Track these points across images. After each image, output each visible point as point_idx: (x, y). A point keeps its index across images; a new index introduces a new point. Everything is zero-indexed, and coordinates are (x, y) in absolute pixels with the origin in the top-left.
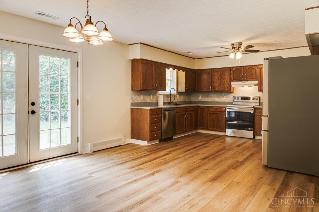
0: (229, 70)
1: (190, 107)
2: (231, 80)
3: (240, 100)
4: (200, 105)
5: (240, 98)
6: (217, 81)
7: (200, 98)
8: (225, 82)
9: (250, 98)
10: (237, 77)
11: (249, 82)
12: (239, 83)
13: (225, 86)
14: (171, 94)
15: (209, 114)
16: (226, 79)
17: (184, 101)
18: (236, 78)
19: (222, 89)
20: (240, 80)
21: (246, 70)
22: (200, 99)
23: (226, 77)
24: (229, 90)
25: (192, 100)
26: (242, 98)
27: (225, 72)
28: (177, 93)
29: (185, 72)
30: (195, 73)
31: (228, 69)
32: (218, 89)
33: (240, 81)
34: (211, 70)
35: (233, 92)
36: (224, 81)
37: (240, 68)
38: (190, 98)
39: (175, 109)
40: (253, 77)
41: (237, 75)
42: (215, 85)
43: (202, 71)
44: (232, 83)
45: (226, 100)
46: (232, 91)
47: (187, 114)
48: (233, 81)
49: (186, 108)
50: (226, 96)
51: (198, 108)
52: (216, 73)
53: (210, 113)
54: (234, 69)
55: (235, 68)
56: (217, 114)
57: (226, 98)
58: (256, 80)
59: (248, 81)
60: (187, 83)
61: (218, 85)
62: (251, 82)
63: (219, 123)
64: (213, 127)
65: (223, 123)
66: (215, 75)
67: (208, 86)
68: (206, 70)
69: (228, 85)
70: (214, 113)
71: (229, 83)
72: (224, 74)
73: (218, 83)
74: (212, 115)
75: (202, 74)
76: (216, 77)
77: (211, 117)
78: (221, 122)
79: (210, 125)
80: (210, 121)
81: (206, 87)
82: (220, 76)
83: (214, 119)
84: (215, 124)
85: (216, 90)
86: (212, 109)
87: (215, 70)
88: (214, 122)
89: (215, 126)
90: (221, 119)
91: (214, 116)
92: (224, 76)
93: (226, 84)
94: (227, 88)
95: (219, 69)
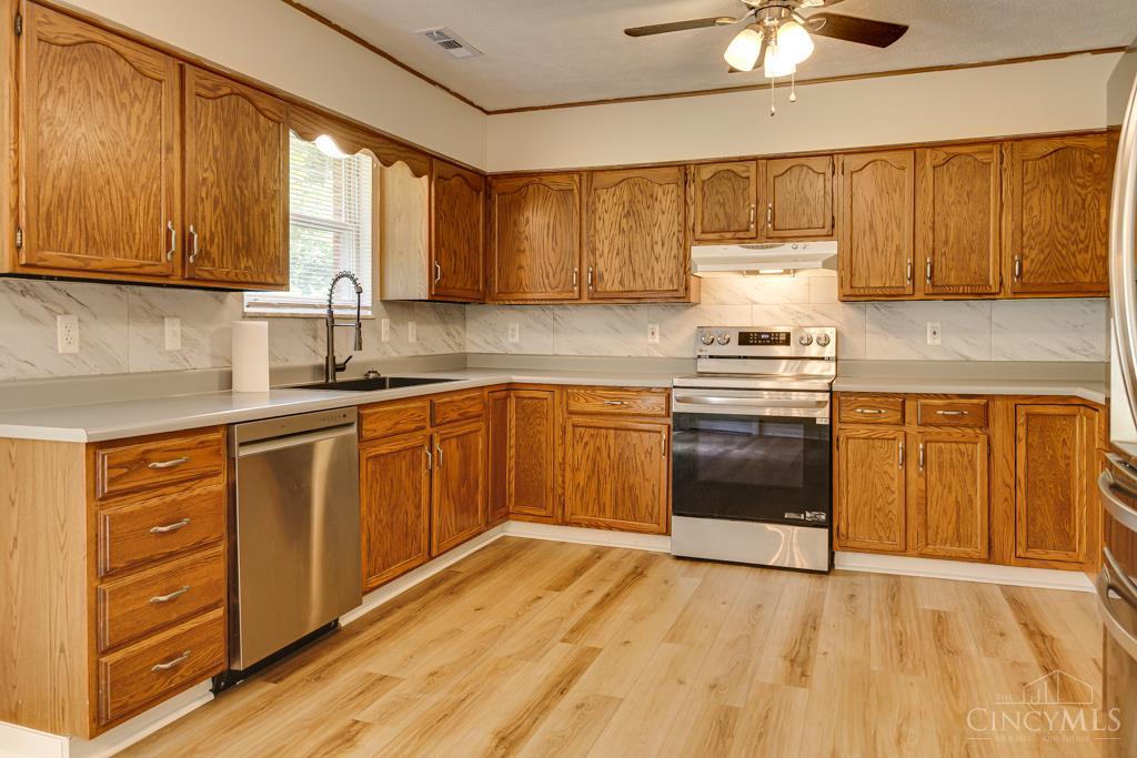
0: (681, 183)
1: (456, 398)
2: (689, 235)
3: (735, 348)
4: (516, 378)
5: (735, 339)
6: (612, 241)
7: (517, 339)
8: (658, 248)
9: (788, 335)
10: (722, 216)
11: (787, 249)
12: (734, 250)
13: (657, 268)
14: (336, 312)
15: (569, 429)
16: (663, 227)
17: (422, 353)
18: (716, 226)
19: (639, 286)
20: (741, 235)
21: (775, 177)
22: (515, 345)
23: (664, 220)
24: (681, 293)
25: (470, 349)
26: (745, 338)
27: (659, 191)
28: (381, 307)
29: (425, 178)
30: (488, 196)
31: (675, 170)
32: (617, 287)
33: (741, 241)
34: (576, 178)
35: (696, 304)
36: (649, 239)
37: (738, 168)
38: (458, 340)
39: (353, 417)
40: (810, 221)
41: (723, 205)
42: (601, 263)
43: (525, 180)
44: (697, 252)
45: (655, 346)
46: (693, 299)
47: (442, 441)
48: (700, 241)
49: (432, 405)
50: (657, 327)
51: (506, 398)
52: (604, 195)
53: (574, 426)
54: (706, 173)
55: (713, 168)
56: (616, 429)
57: (657, 339)
58: (830, 236)
59: (784, 239)
60: (440, 247)
61: (616, 263)
62: (801, 244)
63: (631, 481)
64: (596, 509)
65: (653, 481)
66: (599, 205)
67: (558, 270)
68: (546, 180)
69: (673, 263)
70: (599, 425)
71: (682, 251)
72: (650, 201)
73: (618, 254)
74: (592, 436)
75: (524, 197)
76: (606, 216)
77: (585, 448)
78: (644, 475)
79: (578, 496)
80: (578, 469)
81: (548, 278)
82: (628, 212)
83: (598, 457)
84: (609, 486)
85: (608, 289)
86: (590, 399)
87: (599, 179)
88: (602, 477)
89: (607, 499)
90: (643, 457)
91: (598, 444)
92: (648, 212)
93: (662, 257)
94: (667, 281)
95: (624, 175)
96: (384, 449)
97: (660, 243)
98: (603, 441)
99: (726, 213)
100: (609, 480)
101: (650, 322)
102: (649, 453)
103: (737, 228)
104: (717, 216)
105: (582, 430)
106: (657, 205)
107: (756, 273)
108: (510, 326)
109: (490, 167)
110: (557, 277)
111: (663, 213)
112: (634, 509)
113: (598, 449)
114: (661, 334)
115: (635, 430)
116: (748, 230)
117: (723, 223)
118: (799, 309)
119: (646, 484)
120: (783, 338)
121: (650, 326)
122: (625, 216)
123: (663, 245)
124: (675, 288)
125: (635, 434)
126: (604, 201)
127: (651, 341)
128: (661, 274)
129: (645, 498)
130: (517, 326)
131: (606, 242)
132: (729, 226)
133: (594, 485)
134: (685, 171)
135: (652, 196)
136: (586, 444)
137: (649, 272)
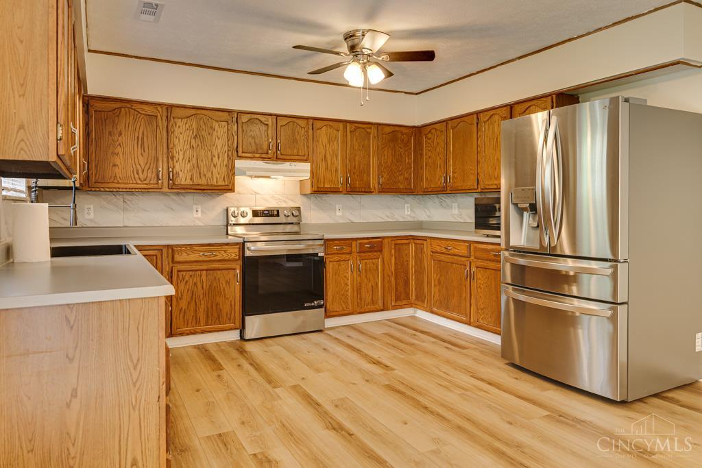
0: (230, 122)
2: (236, 152)
3: (249, 219)
5: (251, 214)
6: (185, 153)
7: (92, 216)
8: (215, 159)
9: (278, 211)
10: (253, 144)
11: (287, 165)
12: (259, 164)
13: (215, 171)
16: (219, 147)
18: (250, 149)
19: (203, 181)
20: (263, 156)
21: (281, 126)
22: (91, 220)
23: (219, 143)
24: (230, 187)
26: (256, 214)
27: (216, 125)
31: (227, 114)
32: (189, 182)
33: (263, 159)
34: (160, 109)
36: (209, 153)
37: (262, 118)
40: (298, 152)
41: (254, 138)
42: (177, 165)
43: (118, 104)
44: (239, 164)
45: (199, 219)
48: (241, 157)
52: (179, 123)
54: (244, 118)
55: (249, 116)
57: (199, 214)
58: (306, 161)
59: (285, 160)
61: (188, 166)
62: (293, 164)
63: (217, 301)
64: (194, 322)
65: (231, 299)
66: (176, 129)
67: (146, 169)
68: (136, 107)
69: (225, 169)
70: (196, 269)
71: (230, 162)
72: (210, 131)
73: (189, 161)
74: (191, 276)
75: (118, 116)
76: (181, 136)
77: (186, 284)
78: (225, 296)
79: (181, 316)
80: (181, 299)
81: (138, 174)
82: (196, 135)
83: (195, 289)
84: (202, 306)
85: (182, 183)
86: (191, 253)
87: (176, 112)
88: (198, 301)
89: (201, 315)
90: (224, 285)
91: (195, 281)
92: (209, 137)
93: (218, 165)
94: (221, 179)
95: (193, 112)
97: (217, 156)
98: (198, 279)
99: (255, 143)
100: (202, 302)
101: (195, 204)
102: (228, 282)
103: (261, 151)
104: (250, 144)
105: (184, 273)
106: (215, 133)
107: (269, 177)
108: (86, 207)
111: (219, 138)
112: (219, 317)
113: (195, 284)
114: (202, 212)
115: (219, 270)
116: (267, 153)
117: (254, 148)
118: (280, 197)
119: (227, 301)
120: (275, 213)
121: (195, 206)
122: (194, 138)
123: (219, 158)
124: (226, 183)
125: (219, 272)
126: (179, 127)
127: (195, 215)
128: (217, 176)
129: (226, 309)
130: (92, 207)
131: (181, 153)
132: (257, 149)
133: (192, 308)
134: (233, 116)
135: (211, 127)
136: (187, 282)
137: (210, 173)
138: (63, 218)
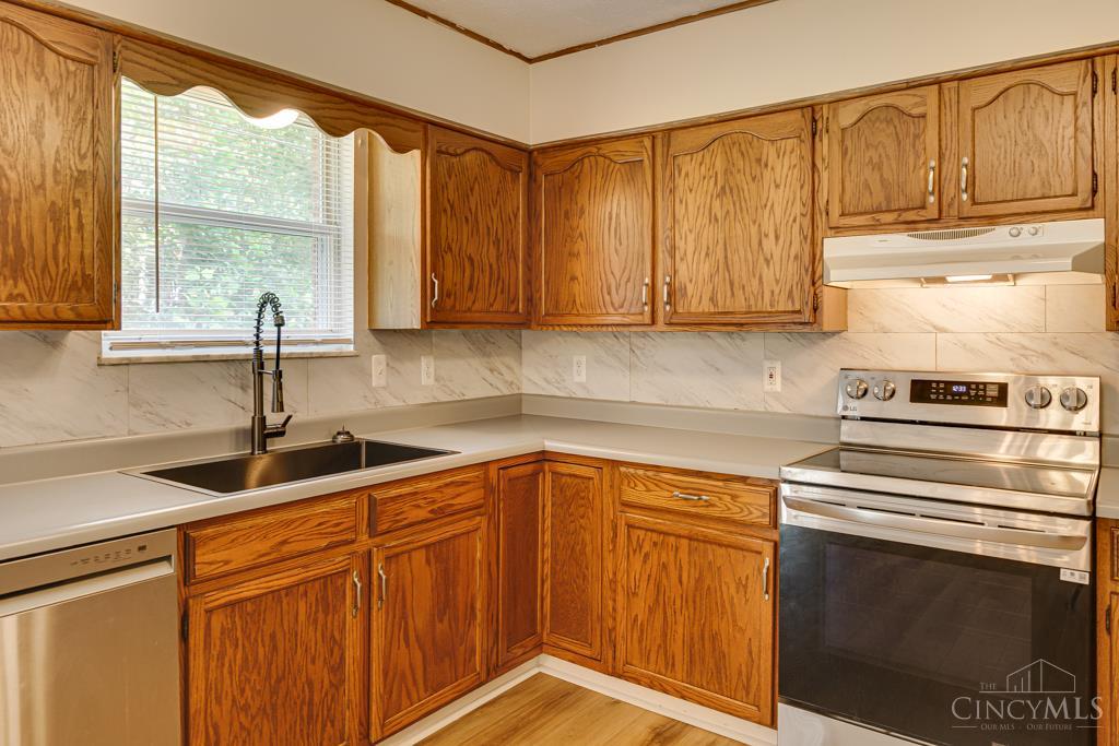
0: (806, 135)
1: (424, 485)
2: (817, 223)
3: (903, 407)
5: (904, 391)
6: (699, 236)
7: (583, 378)
8: (769, 244)
9: (1003, 388)
10: (876, 186)
11: (999, 237)
12: (899, 242)
13: (768, 275)
16: (778, 210)
18: (866, 202)
19: (739, 304)
20: (911, 216)
21: (974, 110)
23: (778, 198)
24: (807, 316)
26: (923, 390)
27: (770, 152)
29: (416, 153)
30: (531, 177)
31: (798, 114)
32: (706, 307)
33: (910, 226)
34: (647, 142)
35: (834, 333)
36: (754, 230)
37: (904, 101)
38: (509, 377)
40: (1046, 184)
41: (878, 167)
42: (682, 268)
43: (579, 152)
44: (835, 248)
45: (776, 396)
46: (828, 319)
47: (388, 559)
48: (838, 230)
49: (372, 503)
50: (778, 366)
52: (687, 165)
53: (630, 526)
54: (848, 115)
55: (860, 106)
56: (690, 538)
57: (778, 385)
58: (1086, 211)
59: (993, 220)
60: (437, 252)
61: (706, 268)
62: (1027, 228)
63: (715, 627)
64: (661, 662)
65: (749, 634)
66: (680, 181)
67: (623, 283)
68: (606, 149)
69: (792, 267)
70: (664, 529)
71: (807, 248)
72: (757, 170)
73: (707, 254)
74: (655, 544)
75: (578, 177)
76: (690, 197)
77: (645, 562)
78: (734, 621)
79: (636, 636)
80: (635, 594)
81: (609, 293)
82: (723, 188)
83: (664, 581)
84: (680, 631)
85: (693, 310)
86: (652, 487)
87: (682, 141)
88: (669, 612)
89: (677, 648)
90: (733, 590)
91: (664, 558)
92: (753, 186)
93: (776, 258)
94: (784, 296)
95: (716, 131)
96: (249, 589)
97: (772, 236)
98: (672, 554)
99: (882, 180)
100: (680, 619)
101: (767, 358)
102: (742, 586)
103: (902, 204)
104: (867, 186)
105: (642, 533)
106: (767, 174)
107: (942, 280)
108: (575, 359)
109: (533, 137)
110: (622, 292)
111: (777, 186)
112: (719, 672)
113: (665, 566)
114: (783, 377)
115: (720, 545)
116: (923, 207)
117: (879, 198)
118: (1026, 342)
119: (738, 635)
120: (993, 392)
121: (767, 364)
122: (718, 196)
123: (777, 238)
124: (797, 307)
125: (722, 551)
126: (687, 175)
127: (768, 387)
128: (776, 284)
129: (737, 658)
130: (584, 358)
131: (691, 238)
132: (888, 199)
133: (658, 624)
134: (811, 115)
135: (759, 161)
136: (647, 555)
137: (755, 282)
138: (546, 380)
